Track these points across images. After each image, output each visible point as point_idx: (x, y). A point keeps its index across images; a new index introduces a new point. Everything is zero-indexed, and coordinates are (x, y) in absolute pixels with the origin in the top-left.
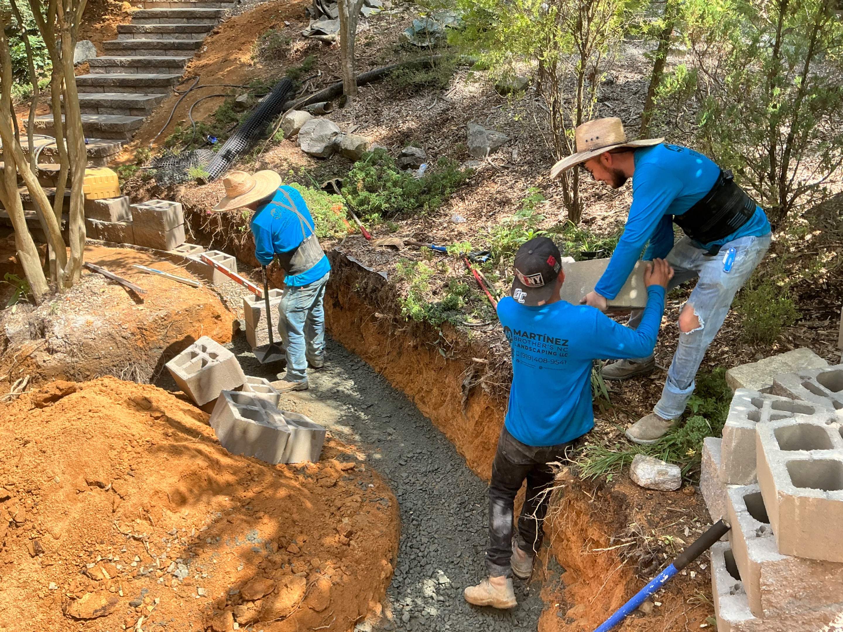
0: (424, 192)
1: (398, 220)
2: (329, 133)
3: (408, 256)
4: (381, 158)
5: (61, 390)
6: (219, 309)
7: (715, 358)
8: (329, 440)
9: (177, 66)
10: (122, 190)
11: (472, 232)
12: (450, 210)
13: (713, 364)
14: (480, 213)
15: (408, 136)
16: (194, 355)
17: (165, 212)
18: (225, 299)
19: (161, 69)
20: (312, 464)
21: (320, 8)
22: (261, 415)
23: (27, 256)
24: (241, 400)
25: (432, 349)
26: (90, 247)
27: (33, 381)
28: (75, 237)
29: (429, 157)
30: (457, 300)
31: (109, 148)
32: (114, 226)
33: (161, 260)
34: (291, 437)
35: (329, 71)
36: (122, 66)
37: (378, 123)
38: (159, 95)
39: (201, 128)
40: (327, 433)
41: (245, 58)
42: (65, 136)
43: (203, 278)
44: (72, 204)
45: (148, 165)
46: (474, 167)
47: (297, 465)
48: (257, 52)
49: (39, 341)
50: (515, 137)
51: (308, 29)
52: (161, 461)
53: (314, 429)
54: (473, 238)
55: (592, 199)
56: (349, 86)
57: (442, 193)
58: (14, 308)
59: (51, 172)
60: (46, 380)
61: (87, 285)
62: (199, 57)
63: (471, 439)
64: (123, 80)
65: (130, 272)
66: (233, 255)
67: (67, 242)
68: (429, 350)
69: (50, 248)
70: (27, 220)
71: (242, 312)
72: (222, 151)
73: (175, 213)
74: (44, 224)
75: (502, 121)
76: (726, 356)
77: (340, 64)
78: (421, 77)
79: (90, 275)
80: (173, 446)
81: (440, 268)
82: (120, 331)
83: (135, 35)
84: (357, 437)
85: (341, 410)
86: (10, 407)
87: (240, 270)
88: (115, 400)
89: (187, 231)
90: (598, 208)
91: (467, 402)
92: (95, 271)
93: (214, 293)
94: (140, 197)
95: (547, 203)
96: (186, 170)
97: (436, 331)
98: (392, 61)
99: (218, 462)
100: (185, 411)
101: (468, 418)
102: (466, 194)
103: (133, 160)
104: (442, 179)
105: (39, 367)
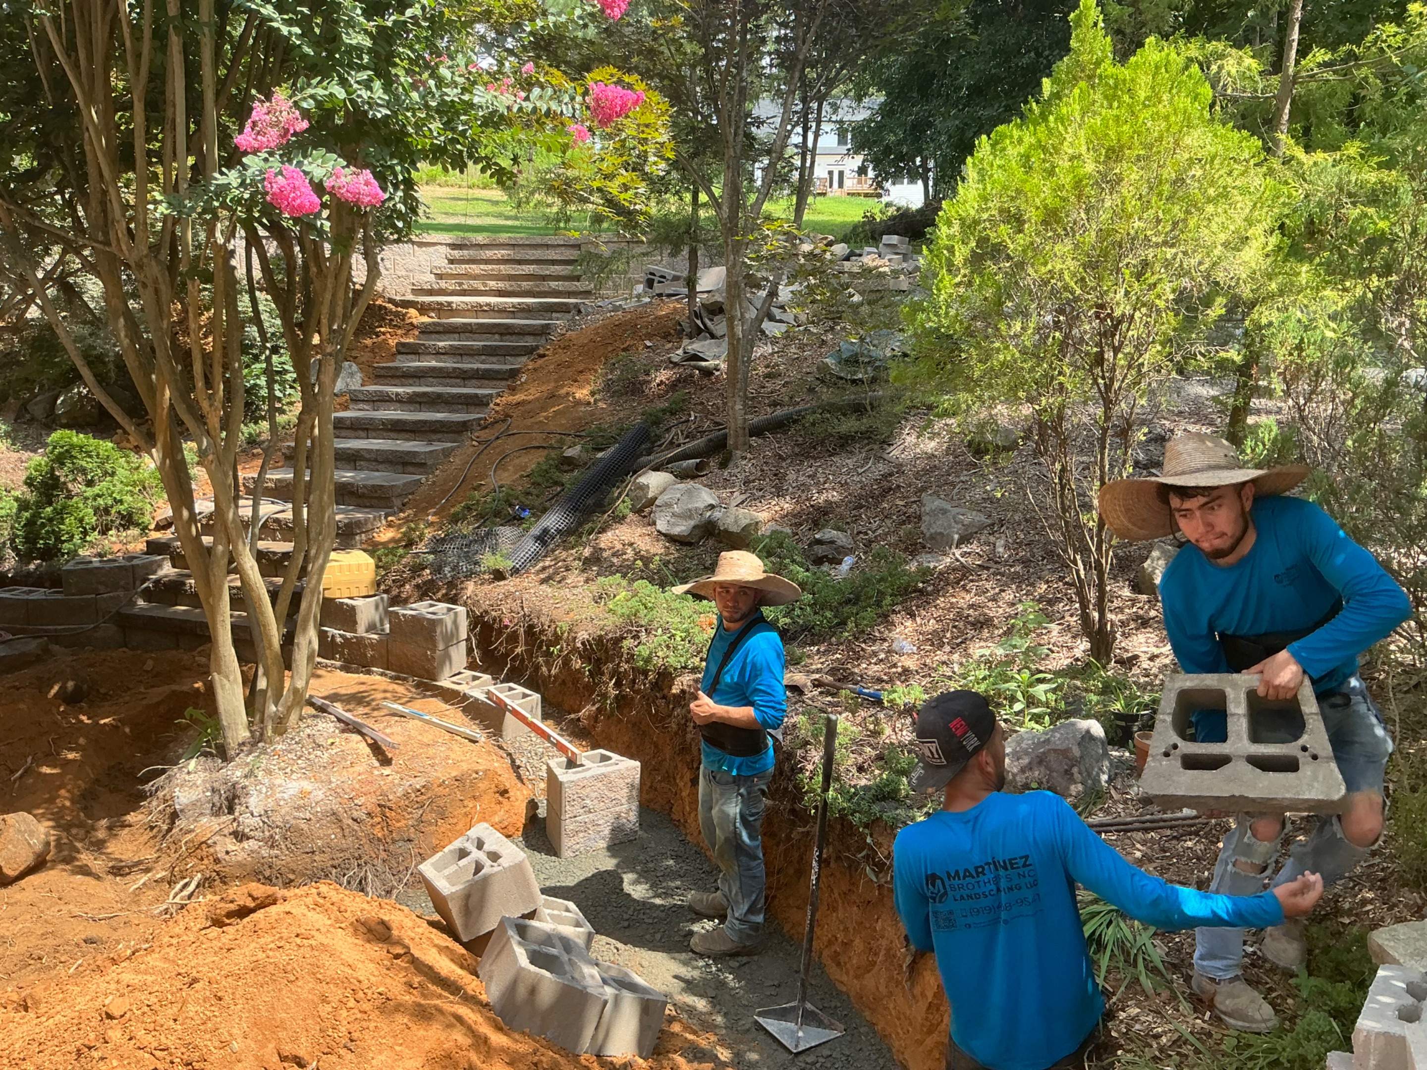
0: (848, 601)
1: (804, 644)
2: (701, 505)
3: (819, 704)
4: (781, 546)
5: (254, 899)
6: (508, 779)
7: (1350, 909)
8: (671, 1020)
9: (479, 402)
10: (378, 585)
11: (926, 669)
12: (890, 631)
13: (1347, 921)
14: (940, 639)
15: (826, 514)
16: (463, 854)
17: (441, 621)
18: (518, 763)
19: (455, 407)
20: (641, 1061)
21: (699, 322)
22: (562, 964)
23: (225, 681)
24: (531, 934)
25: (853, 867)
26: (320, 672)
27: (206, 883)
28: (301, 656)
29: (858, 547)
30: (898, 783)
31: (366, 520)
32: (360, 640)
33: (425, 697)
34: (609, 1006)
35: (707, 413)
36: (399, 400)
37: (779, 493)
38: (449, 445)
39: (508, 495)
40: (669, 1006)
41: (582, 393)
42: (306, 501)
43: (487, 727)
44: (304, 605)
45: (421, 548)
46: (932, 565)
47: (615, 1060)
48: (600, 384)
49: (224, 818)
50: (1001, 520)
51: (680, 352)
52: (398, 1029)
53: (647, 997)
54: (928, 679)
55: (1133, 625)
56: (737, 436)
57: (878, 604)
58: (193, 763)
59: (275, 553)
60: (225, 883)
61: (308, 731)
62: (513, 390)
63: (919, 1037)
64: (398, 421)
65: (376, 713)
66: (537, 690)
67: (287, 662)
68: (850, 867)
69: (261, 671)
70: (233, 627)
71: (543, 785)
72: (536, 530)
73: (455, 622)
74: (255, 633)
75: (977, 494)
76: (1369, 907)
77: (725, 404)
78: (849, 425)
79: (314, 716)
80: (419, 1005)
81: (872, 727)
82: (351, 809)
83: (422, 357)
84: (719, 1019)
85: (694, 968)
86: (170, 923)
87: (545, 716)
88: (337, 921)
89: (470, 651)
90: (1143, 640)
91: (912, 967)
92: (322, 709)
93: (501, 752)
94: (404, 596)
95: (1055, 628)
96: (478, 557)
97: (861, 834)
98: (804, 403)
99: (486, 1040)
100: (442, 950)
101: (914, 997)
102: (918, 607)
103: (400, 540)
104: (879, 581)
105: (217, 861)
